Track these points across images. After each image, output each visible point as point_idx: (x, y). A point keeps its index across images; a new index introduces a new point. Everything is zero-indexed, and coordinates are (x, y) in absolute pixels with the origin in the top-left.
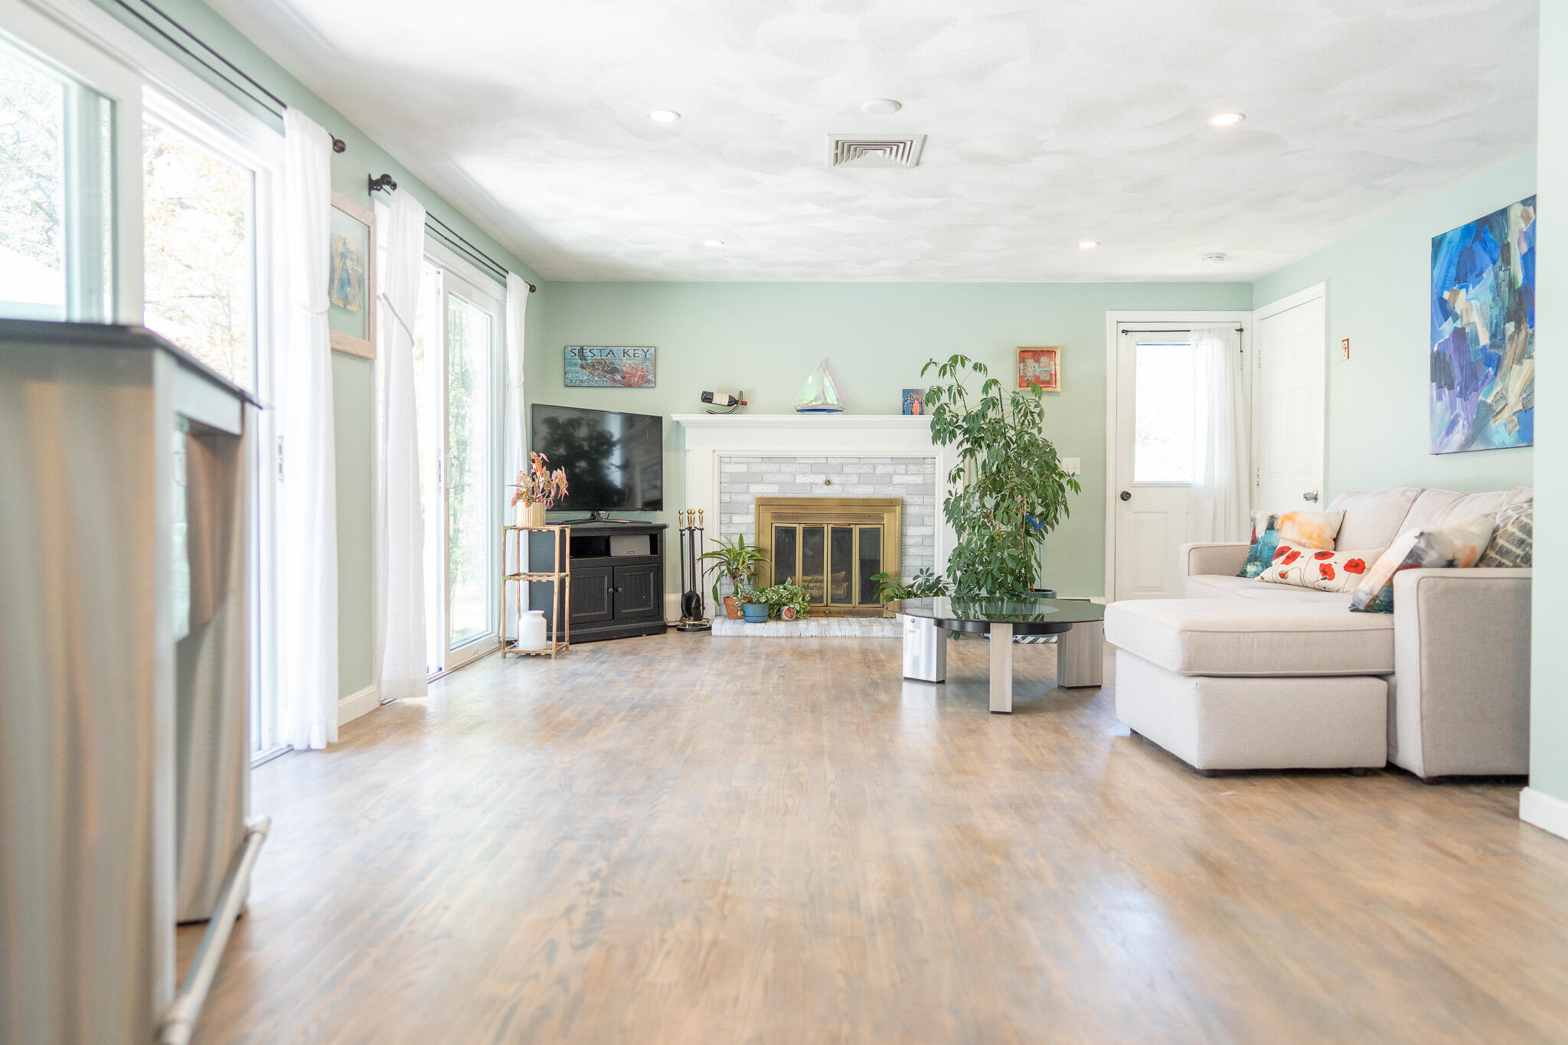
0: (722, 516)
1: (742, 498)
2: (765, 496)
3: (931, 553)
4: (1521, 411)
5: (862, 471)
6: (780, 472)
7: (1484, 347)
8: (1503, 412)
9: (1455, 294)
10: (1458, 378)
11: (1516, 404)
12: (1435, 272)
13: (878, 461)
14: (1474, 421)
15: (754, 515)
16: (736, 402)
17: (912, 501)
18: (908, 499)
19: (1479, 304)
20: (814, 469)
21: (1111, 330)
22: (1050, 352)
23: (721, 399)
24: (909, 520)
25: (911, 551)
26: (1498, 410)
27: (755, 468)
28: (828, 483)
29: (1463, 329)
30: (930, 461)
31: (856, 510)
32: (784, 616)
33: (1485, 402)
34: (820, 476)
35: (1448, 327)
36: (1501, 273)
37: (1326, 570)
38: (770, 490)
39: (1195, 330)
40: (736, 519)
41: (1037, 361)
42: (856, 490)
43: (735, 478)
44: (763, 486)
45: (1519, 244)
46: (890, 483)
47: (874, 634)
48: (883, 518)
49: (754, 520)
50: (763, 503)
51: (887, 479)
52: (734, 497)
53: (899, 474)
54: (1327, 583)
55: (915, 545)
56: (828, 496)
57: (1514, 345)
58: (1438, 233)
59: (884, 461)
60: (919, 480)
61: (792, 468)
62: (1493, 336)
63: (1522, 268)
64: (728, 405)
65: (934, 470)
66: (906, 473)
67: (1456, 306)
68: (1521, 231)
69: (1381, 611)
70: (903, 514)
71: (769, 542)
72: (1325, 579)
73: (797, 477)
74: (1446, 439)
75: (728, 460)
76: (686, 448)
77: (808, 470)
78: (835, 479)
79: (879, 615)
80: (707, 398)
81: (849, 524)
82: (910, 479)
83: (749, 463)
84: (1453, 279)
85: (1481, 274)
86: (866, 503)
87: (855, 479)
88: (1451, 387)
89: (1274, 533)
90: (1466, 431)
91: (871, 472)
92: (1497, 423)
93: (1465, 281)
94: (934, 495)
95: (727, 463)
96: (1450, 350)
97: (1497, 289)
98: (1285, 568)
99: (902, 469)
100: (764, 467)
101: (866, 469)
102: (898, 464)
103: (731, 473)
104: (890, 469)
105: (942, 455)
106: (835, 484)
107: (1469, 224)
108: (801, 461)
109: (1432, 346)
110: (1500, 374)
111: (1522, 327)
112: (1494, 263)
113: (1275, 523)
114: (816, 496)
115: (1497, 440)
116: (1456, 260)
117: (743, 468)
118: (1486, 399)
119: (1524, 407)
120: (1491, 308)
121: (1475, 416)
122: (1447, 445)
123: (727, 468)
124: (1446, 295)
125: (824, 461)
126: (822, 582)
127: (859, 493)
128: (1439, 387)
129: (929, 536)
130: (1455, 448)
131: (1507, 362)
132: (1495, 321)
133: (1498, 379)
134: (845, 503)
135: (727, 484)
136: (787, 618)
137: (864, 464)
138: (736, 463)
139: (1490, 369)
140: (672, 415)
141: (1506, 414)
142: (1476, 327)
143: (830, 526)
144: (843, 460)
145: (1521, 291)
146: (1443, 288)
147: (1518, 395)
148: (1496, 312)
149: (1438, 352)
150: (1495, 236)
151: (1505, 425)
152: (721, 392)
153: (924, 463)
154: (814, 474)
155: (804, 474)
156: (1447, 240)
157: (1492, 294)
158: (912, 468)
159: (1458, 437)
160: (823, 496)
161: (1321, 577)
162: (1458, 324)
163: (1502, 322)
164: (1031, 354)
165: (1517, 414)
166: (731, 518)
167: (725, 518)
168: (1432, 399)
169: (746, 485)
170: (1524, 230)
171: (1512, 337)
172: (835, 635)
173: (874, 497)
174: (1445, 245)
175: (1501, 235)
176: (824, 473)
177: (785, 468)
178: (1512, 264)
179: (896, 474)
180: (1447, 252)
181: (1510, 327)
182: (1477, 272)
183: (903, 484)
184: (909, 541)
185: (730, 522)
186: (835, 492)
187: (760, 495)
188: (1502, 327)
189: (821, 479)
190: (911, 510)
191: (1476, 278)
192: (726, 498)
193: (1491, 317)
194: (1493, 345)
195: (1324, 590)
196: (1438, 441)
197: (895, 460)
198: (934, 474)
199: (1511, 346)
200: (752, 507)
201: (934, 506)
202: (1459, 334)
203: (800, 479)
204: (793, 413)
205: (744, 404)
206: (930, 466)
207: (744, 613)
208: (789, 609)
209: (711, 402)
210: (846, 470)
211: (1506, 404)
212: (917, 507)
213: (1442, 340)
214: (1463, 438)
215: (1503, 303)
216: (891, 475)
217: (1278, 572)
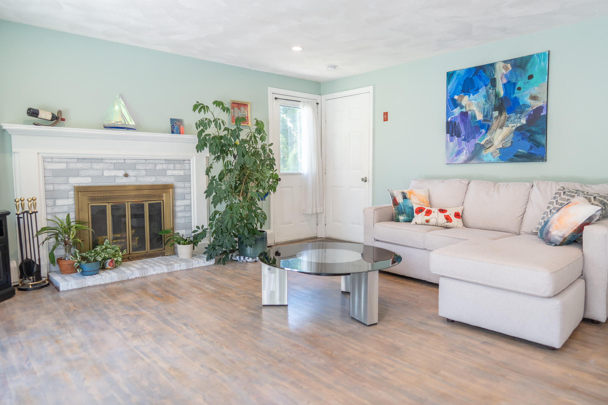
0: (47, 200)
1: (63, 187)
2: (81, 185)
3: (190, 215)
4: (502, 148)
5: (148, 168)
6: (92, 169)
7: (480, 121)
8: (491, 148)
9: (462, 97)
10: (463, 132)
11: (498, 145)
12: (449, 87)
13: (157, 162)
14: (473, 151)
15: (73, 199)
16: (57, 118)
17: (178, 185)
18: (176, 184)
19: (476, 103)
20: (117, 166)
21: (271, 98)
22: (245, 105)
23: (45, 115)
24: (177, 197)
25: (179, 215)
26: (487, 147)
27: (72, 166)
28: (126, 175)
29: (467, 113)
30: (187, 162)
31: (146, 192)
32: (108, 266)
33: (480, 144)
34: (120, 171)
35: (457, 111)
36: (490, 91)
37: (448, 218)
38: (85, 181)
39: (302, 102)
40: (59, 202)
41: (239, 109)
42: (144, 179)
43: (56, 173)
44: (79, 178)
45: (501, 79)
46: (165, 175)
47: (175, 269)
48: (162, 196)
49: (73, 202)
50: (80, 190)
51: (163, 173)
52: (57, 187)
53: (170, 169)
54: (449, 224)
55: (180, 211)
56: (126, 184)
57: (498, 121)
58: (451, 70)
59: (161, 162)
60: (182, 173)
61: (101, 166)
62: (485, 116)
63: (503, 89)
64: (51, 120)
65: (190, 167)
66: (174, 169)
67: (462, 102)
68: (503, 74)
69: (565, 244)
70: (174, 193)
71: (87, 216)
72: (448, 222)
73: (105, 172)
74: (455, 158)
75: (50, 160)
76: (13, 150)
77: (112, 167)
78: (130, 173)
79: (163, 254)
80: (33, 113)
81: (143, 201)
82: (176, 173)
83: (67, 163)
84: (460, 91)
85: (478, 89)
86: (153, 187)
87: (144, 173)
88: (459, 136)
89: (408, 200)
90: (468, 155)
91: (153, 168)
92: (486, 153)
93: (468, 92)
94: (190, 181)
95: (49, 162)
96: (458, 121)
97: (487, 97)
98: (427, 218)
99: (171, 166)
100: (79, 165)
101: (150, 167)
102: (169, 163)
103: (53, 170)
104: (165, 166)
105: (195, 158)
106: (132, 176)
107: (470, 68)
108: (106, 161)
109: (447, 118)
110: (489, 132)
111: (503, 113)
112: (486, 86)
113: (406, 196)
114: (118, 184)
115: (486, 159)
116: (462, 83)
117: (63, 166)
118: (481, 142)
119: (503, 147)
120: (484, 105)
121: (473, 149)
122: (456, 160)
123: (50, 166)
124: (456, 97)
125: (123, 161)
126: (126, 238)
127: (146, 181)
128: (452, 136)
129: (188, 206)
130: (460, 162)
131: (493, 127)
132: (486, 110)
133: (488, 134)
134: (139, 188)
135: (49, 178)
136: (110, 267)
137: (149, 163)
138: (56, 162)
139: (483, 130)
140: (3, 124)
141: (492, 149)
142: (474, 112)
143: (129, 203)
144: (134, 161)
145: (502, 99)
146: (455, 94)
147: (500, 141)
148: (487, 106)
149: (451, 121)
150: (487, 75)
151: (492, 154)
152: (46, 109)
153: (184, 163)
154: (117, 170)
155: (109, 170)
156: (457, 73)
157: (485, 99)
158: (178, 166)
159: (463, 157)
160: (123, 184)
161: (446, 221)
162: (464, 110)
163: (491, 111)
164: (236, 105)
165: (499, 149)
166: (55, 202)
167: (50, 202)
168: (447, 141)
169: (66, 178)
170: (504, 73)
171: (496, 118)
172: (151, 274)
173: (156, 183)
174: (455, 77)
175: (490, 74)
176: (123, 169)
177: (96, 166)
178: (497, 87)
179: (168, 170)
180: (457, 79)
181: (496, 114)
182: (475, 89)
183: (172, 176)
184: (177, 209)
185: (54, 205)
186: (131, 181)
187: (78, 185)
188: (491, 113)
189: (121, 173)
190: (178, 191)
191: (475, 91)
192: (50, 187)
193: (484, 109)
194: (485, 120)
195: (447, 228)
196: (451, 159)
197: (168, 161)
198: (190, 169)
199: (496, 121)
200: (72, 193)
201: (191, 188)
202: (464, 115)
203: (106, 173)
204: (100, 128)
205: (63, 120)
206: (187, 165)
207: (82, 269)
208: (112, 261)
209: (37, 117)
210: (138, 167)
211: (492, 145)
212: (181, 189)
213: (453, 116)
214: (466, 158)
215: (492, 103)
216: (165, 170)
217: (425, 220)
